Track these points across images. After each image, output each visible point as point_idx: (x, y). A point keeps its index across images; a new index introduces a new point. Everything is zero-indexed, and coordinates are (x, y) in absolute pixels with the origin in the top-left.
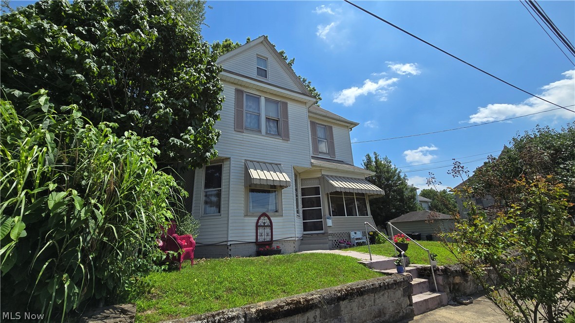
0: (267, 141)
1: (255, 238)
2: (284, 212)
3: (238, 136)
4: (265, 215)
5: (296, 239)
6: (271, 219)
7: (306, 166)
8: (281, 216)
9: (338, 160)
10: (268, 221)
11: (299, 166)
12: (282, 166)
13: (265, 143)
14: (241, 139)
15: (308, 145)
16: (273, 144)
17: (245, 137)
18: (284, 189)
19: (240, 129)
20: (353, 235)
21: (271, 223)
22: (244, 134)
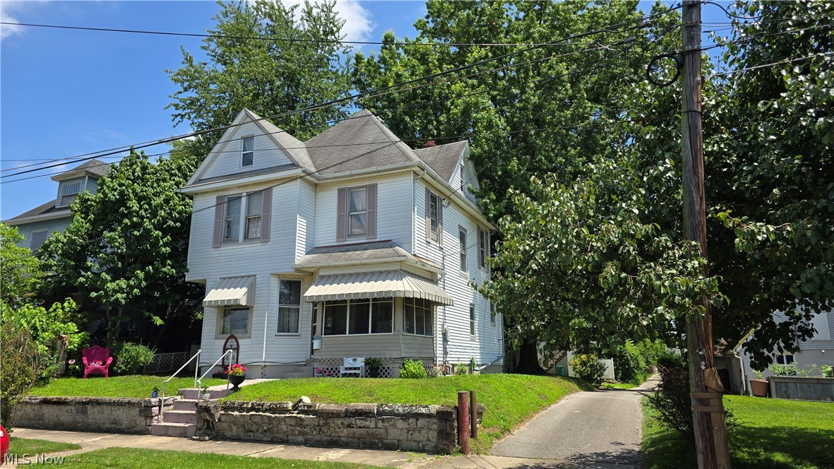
0: (244, 249)
1: (221, 361)
2: (253, 333)
3: (216, 253)
4: (232, 337)
5: (263, 364)
6: (239, 340)
7: (287, 270)
8: (250, 337)
9: (382, 239)
10: (236, 343)
11: (278, 272)
12: (257, 276)
13: (241, 253)
14: (218, 255)
15: (295, 238)
16: (251, 252)
17: (222, 252)
18: (255, 306)
19: (217, 243)
20: (349, 362)
21: (238, 345)
22: (221, 249)
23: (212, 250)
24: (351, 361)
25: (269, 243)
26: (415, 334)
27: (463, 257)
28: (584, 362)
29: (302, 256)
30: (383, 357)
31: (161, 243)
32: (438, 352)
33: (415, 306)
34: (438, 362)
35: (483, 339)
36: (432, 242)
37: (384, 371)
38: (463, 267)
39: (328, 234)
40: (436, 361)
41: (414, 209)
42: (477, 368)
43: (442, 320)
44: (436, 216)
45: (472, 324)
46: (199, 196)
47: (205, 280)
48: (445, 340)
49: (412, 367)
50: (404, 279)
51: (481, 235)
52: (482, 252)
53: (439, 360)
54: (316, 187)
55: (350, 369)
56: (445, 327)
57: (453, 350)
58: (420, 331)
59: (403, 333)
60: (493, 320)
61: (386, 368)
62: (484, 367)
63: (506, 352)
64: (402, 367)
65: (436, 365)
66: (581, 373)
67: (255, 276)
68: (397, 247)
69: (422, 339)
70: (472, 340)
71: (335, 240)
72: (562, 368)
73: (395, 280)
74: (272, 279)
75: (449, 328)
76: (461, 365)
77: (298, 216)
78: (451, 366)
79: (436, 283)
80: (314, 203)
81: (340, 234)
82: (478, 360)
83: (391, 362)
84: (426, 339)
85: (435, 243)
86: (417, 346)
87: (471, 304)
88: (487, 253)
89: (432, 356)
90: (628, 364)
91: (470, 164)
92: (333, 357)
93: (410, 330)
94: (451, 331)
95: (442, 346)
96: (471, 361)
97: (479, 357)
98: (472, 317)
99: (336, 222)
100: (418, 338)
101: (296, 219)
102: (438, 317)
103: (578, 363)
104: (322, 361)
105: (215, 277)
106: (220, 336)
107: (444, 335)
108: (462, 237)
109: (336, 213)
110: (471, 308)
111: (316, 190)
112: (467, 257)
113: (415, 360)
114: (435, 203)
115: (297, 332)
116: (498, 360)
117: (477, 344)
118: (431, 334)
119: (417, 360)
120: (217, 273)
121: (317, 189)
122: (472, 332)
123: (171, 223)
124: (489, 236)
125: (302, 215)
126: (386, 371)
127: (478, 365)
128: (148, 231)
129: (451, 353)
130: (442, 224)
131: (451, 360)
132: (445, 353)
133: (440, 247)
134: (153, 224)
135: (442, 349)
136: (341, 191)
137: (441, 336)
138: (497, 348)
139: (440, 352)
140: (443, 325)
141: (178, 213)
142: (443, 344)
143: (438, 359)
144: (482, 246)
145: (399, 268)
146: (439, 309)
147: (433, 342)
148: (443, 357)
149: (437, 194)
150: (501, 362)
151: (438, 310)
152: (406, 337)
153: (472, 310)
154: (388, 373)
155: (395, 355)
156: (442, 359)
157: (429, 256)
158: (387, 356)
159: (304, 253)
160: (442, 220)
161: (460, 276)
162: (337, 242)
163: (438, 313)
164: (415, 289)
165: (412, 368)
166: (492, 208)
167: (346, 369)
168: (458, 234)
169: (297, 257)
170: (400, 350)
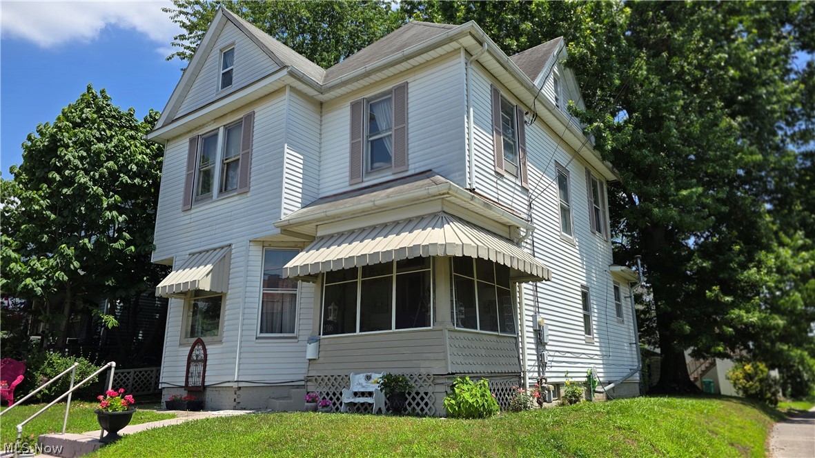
0: (219, 208)
1: (184, 379)
2: (225, 334)
3: (186, 218)
4: (200, 342)
5: (235, 385)
6: (207, 347)
7: (271, 232)
8: (220, 342)
9: (418, 171)
10: (202, 352)
11: (260, 236)
12: (233, 247)
13: (215, 214)
14: (189, 221)
15: (281, 182)
16: (227, 210)
17: (193, 216)
18: (229, 292)
19: (189, 204)
20: (359, 383)
21: (206, 355)
22: (192, 211)
23: (182, 214)
24: (363, 381)
25: (249, 194)
26: (478, 330)
27: (565, 212)
28: (749, 374)
29: (296, 209)
30: (415, 372)
31: (105, 205)
32: (528, 363)
33: (476, 280)
34: (528, 381)
35: (606, 344)
36: (506, 175)
37: (418, 399)
38: (566, 227)
39: (337, 175)
40: (524, 378)
41: (468, 112)
42: (599, 389)
43: (532, 308)
44: (513, 136)
45: (587, 318)
46: (171, 143)
47: (171, 260)
48: (540, 342)
49: (469, 393)
50: (446, 226)
51: (593, 186)
52: (597, 210)
53: (531, 376)
54: (321, 106)
55: (363, 394)
56: (539, 319)
57: (555, 359)
58: (489, 325)
59: (452, 327)
60: (619, 313)
61: (422, 394)
62: (612, 385)
63: (643, 361)
64: (450, 391)
65: (524, 386)
66: (745, 390)
67: (230, 245)
68: (438, 176)
69: (495, 338)
70: (588, 343)
71: (347, 184)
72: (710, 382)
73: (429, 229)
74: (252, 248)
75: (546, 321)
76: (572, 384)
77: (286, 146)
78: (552, 387)
79: (518, 245)
80: (319, 131)
81: (354, 173)
82: (600, 375)
83: (430, 382)
84: (502, 340)
85: (513, 179)
86: (483, 352)
87: (582, 286)
88: (604, 212)
89: (516, 369)
90: (801, 377)
91: (569, 73)
92: (336, 373)
93: (468, 322)
94: (550, 327)
95: (534, 352)
96: (589, 377)
97: (602, 370)
98: (586, 306)
99: (348, 155)
100: (485, 338)
101: (283, 152)
102: (525, 302)
103: (741, 376)
104: (319, 379)
105: (184, 253)
106: (185, 341)
107: (539, 333)
108: (563, 182)
109: (348, 141)
110: (583, 292)
111: (321, 112)
112: (573, 213)
113: (476, 377)
114: (512, 116)
115: (294, 332)
116: (632, 374)
117: (595, 350)
118: (513, 330)
119: (480, 378)
120: (187, 248)
121: (324, 110)
122: (588, 330)
123: (125, 178)
124: (605, 190)
125: (293, 147)
126: (422, 399)
127: (600, 383)
128: (84, 187)
129: (553, 364)
130: (524, 151)
131: (552, 376)
132: (542, 364)
133: (522, 187)
134: (93, 179)
135: (535, 357)
136: (355, 107)
137: (532, 335)
138: (629, 357)
139: (532, 363)
140: (534, 317)
141: (137, 164)
142: (537, 350)
143: (528, 375)
144: (596, 202)
145: (439, 209)
146: (526, 288)
147: (517, 345)
148: (539, 372)
149: (514, 102)
150: (637, 377)
151: (524, 291)
152: (458, 335)
153: (585, 296)
154: (426, 404)
155: (437, 368)
156: (536, 375)
157: (500, 197)
158: (423, 371)
159: (299, 205)
160: (524, 145)
161: (562, 240)
162: (351, 185)
163: (524, 296)
164: (466, 241)
165: (466, 395)
166: (610, 136)
167: (356, 394)
168: (554, 174)
169: (283, 211)
170: (445, 359)
